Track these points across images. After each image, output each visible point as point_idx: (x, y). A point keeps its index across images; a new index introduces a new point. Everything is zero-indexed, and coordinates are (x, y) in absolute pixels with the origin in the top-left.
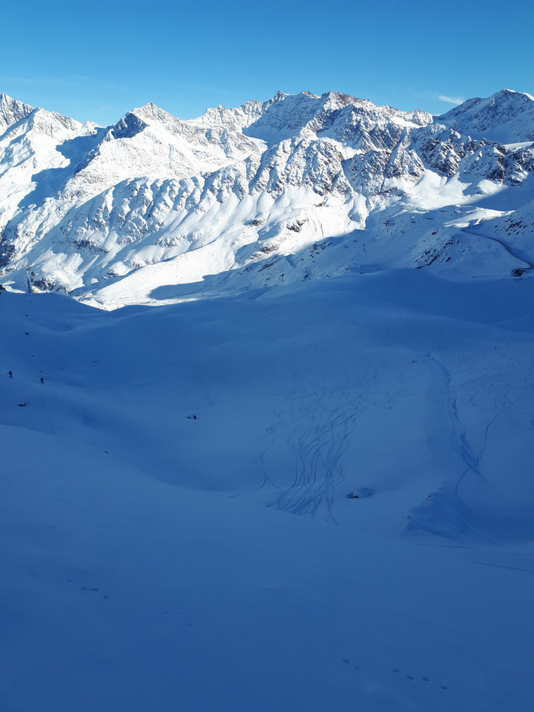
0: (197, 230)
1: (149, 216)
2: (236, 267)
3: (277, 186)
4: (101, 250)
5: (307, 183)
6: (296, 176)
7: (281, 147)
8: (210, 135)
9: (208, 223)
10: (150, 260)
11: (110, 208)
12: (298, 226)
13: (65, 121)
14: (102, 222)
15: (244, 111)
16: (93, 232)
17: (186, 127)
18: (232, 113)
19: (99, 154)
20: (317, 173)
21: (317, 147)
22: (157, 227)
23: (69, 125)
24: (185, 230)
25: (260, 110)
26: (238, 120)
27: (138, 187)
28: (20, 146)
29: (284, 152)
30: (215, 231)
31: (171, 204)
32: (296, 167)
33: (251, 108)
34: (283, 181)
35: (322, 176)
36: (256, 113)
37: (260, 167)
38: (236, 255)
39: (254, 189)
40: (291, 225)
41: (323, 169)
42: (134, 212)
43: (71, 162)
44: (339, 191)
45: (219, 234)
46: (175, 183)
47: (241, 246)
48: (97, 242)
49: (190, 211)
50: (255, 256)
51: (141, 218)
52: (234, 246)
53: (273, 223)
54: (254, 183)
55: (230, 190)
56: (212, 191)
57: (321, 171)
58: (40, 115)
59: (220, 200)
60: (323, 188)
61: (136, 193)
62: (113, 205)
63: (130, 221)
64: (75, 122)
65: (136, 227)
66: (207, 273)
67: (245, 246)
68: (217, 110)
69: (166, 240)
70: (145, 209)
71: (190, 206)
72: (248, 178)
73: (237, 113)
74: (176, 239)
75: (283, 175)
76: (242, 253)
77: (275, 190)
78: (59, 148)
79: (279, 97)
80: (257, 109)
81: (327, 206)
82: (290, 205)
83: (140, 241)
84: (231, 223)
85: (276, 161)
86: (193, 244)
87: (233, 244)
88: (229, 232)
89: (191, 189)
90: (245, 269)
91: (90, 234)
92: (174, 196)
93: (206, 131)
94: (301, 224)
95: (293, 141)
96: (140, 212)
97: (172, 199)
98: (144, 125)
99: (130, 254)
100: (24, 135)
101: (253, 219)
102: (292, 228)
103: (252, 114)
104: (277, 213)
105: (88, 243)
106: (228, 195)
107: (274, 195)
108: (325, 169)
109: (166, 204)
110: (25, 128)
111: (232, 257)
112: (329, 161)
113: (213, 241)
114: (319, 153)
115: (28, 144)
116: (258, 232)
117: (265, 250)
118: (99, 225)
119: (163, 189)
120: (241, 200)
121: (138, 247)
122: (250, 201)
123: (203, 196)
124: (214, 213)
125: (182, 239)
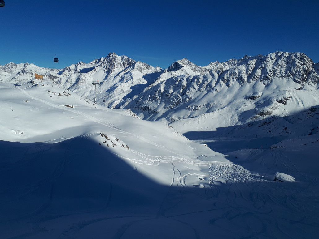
0: (212, 101)
1: (183, 94)
2: (239, 124)
3: (267, 78)
4: (154, 112)
5: (288, 76)
6: (280, 72)
7: (269, 56)
8: (212, 72)
9: (220, 98)
10: (182, 117)
11: (162, 90)
12: (285, 100)
13: (147, 67)
14: (157, 97)
15: (228, 64)
16: (152, 102)
17: (200, 69)
18: (222, 65)
19: (160, 78)
20: (296, 71)
21: (294, 56)
22: (188, 100)
23: (149, 68)
24: (205, 102)
25: (236, 63)
26: (225, 67)
27: (179, 80)
28: (128, 75)
29: (271, 59)
30: (224, 102)
31: (197, 88)
32: (280, 67)
33: (231, 62)
34: (271, 75)
35: (299, 72)
36: (234, 64)
37: (255, 67)
38: (240, 116)
39: (251, 79)
40: (280, 99)
41: (300, 68)
42: (175, 92)
43: (148, 82)
44: (312, 81)
45: (226, 104)
46: (200, 77)
47: (243, 111)
48: (153, 108)
49: (208, 92)
50: (254, 117)
51: (179, 95)
52: (238, 111)
53: (266, 98)
54: (251, 76)
55: (235, 80)
56: (223, 80)
57: (298, 69)
58: (138, 64)
59: (228, 85)
60: (300, 79)
61: (177, 82)
62: (164, 89)
63: (172, 97)
64: (152, 67)
65: (175, 100)
66: (218, 127)
67: (246, 111)
68: (215, 63)
69: (192, 107)
70: (181, 91)
71: (208, 88)
72: (246, 73)
73: (224, 65)
74: (198, 106)
75: (271, 71)
76: (244, 115)
77: (266, 80)
78: (144, 77)
79: (246, 57)
80: (235, 63)
81: (305, 90)
82: (277, 88)
83: (177, 107)
84: (235, 98)
85: (266, 64)
86: (209, 109)
87: (237, 110)
88: (234, 103)
89: (209, 80)
90: (247, 125)
91: (150, 104)
92: (199, 84)
93: (210, 70)
94: (287, 100)
95: (277, 53)
96: (178, 92)
97: (197, 85)
98: (182, 66)
99: (170, 114)
100: (130, 71)
101: (251, 95)
102: (281, 102)
103: (232, 65)
104: (268, 93)
105: (148, 108)
106: (233, 83)
107: (264, 83)
108: (302, 67)
109: (194, 88)
110: (131, 69)
111: (236, 118)
112: (304, 63)
113: (223, 108)
114: (296, 59)
115: (131, 74)
116: (255, 104)
117: (262, 114)
118: (155, 99)
119: (193, 80)
120: (242, 85)
121: (175, 110)
122: (248, 87)
123: (217, 83)
124: (224, 93)
125: (202, 106)
